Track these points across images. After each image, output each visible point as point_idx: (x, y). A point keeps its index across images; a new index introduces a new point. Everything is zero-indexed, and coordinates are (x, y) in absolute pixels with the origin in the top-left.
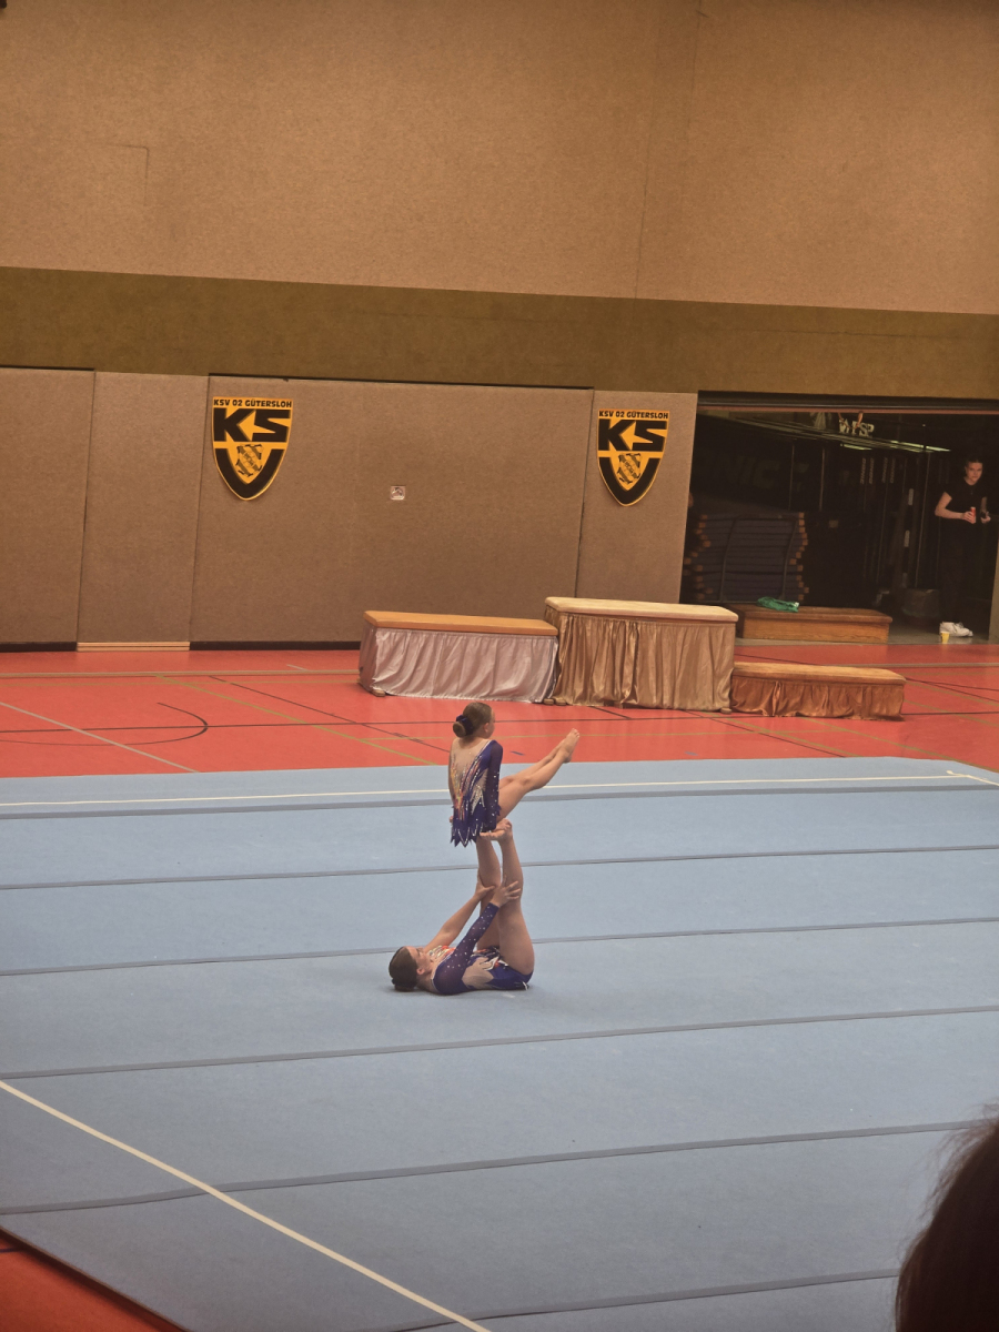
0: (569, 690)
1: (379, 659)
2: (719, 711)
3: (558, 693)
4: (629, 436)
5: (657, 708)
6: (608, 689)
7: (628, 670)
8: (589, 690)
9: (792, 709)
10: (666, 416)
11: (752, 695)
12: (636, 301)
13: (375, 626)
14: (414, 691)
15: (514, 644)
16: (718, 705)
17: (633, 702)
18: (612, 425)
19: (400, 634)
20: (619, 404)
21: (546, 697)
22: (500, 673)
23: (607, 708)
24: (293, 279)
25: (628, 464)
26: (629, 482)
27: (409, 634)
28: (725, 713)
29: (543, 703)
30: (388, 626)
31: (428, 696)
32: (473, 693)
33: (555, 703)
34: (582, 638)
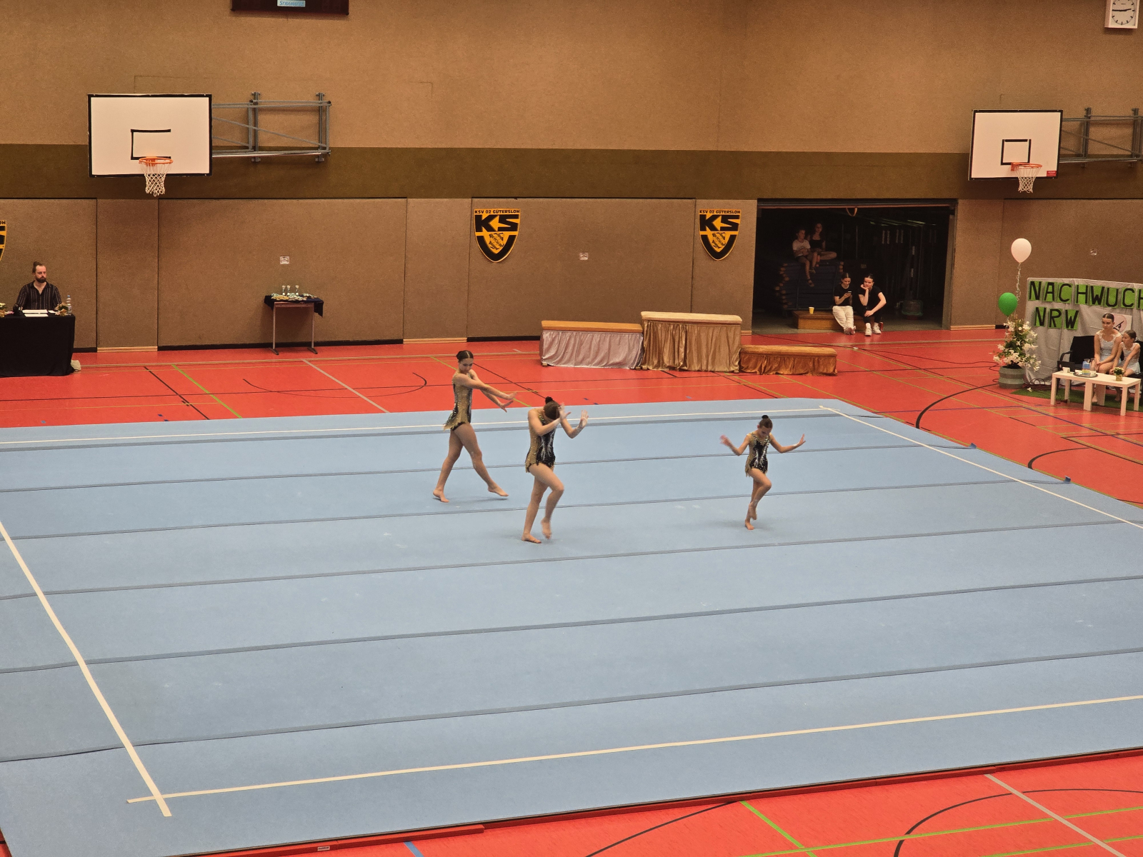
0: (650, 363)
1: (545, 346)
2: (733, 372)
3: (644, 364)
4: (718, 223)
5: (699, 371)
6: (671, 361)
7: (682, 350)
8: (661, 361)
9: (774, 370)
10: (739, 212)
11: (751, 364)
12: (717, 152)
13: (543, 329)
14: (564, 364)
15: (619, 338)
16: (732, 369)
17: (685, 368)
18: (707, 218)
19: (556, 333)
20: (711, 207)
21: (637, 366)
22: (611, 353)
23: (671, 372)
24: (517, 147)
25: (718, 238)
26: (719, 248)
27: (560, 333)
28: (735, 373)
29: (635, 369)
30: (549, 329)
31: (572, 366)
32: (598, 364)
33: (642, 368)
34: (655, 334)
